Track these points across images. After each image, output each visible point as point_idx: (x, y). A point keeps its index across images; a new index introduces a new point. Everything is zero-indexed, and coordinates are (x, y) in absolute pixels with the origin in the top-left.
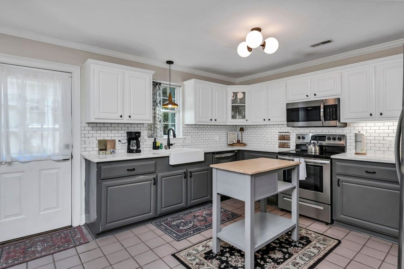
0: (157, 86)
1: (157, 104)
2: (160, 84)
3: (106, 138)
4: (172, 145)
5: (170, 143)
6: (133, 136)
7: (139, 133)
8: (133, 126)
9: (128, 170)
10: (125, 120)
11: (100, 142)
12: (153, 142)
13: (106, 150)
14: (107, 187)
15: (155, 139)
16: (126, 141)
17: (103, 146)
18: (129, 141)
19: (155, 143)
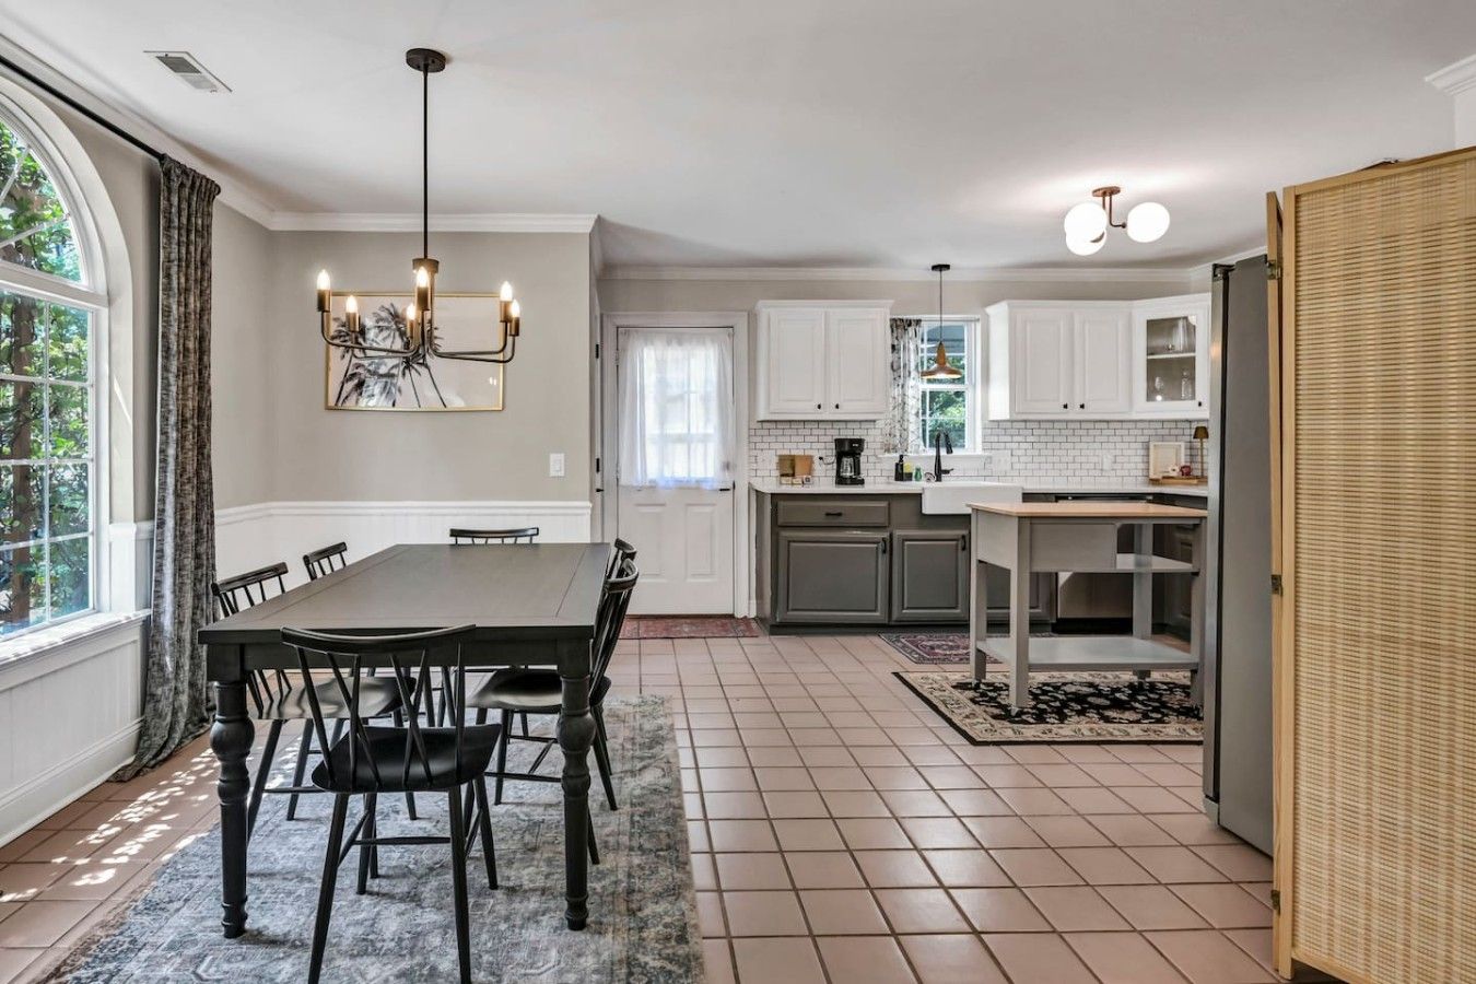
0: (910, 329)
1: (910, 373)
2: (918, 322)
3: (794, 453)
4: (947, 472)
5: (943, 468)
6: (847, 448)
7: (860, 441)
8: (850, 425)
9: (828, 514)
10: (828, 414)
11: (782, 459)
12: (897, 465)
13: (793, 475)
14: (789, 542)
15: (901, 457)
16: (833, 459)
17: (789, 466)
18: (840, 456)
19: (899, 466)
